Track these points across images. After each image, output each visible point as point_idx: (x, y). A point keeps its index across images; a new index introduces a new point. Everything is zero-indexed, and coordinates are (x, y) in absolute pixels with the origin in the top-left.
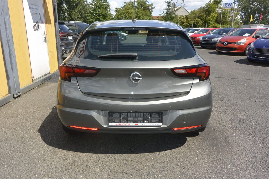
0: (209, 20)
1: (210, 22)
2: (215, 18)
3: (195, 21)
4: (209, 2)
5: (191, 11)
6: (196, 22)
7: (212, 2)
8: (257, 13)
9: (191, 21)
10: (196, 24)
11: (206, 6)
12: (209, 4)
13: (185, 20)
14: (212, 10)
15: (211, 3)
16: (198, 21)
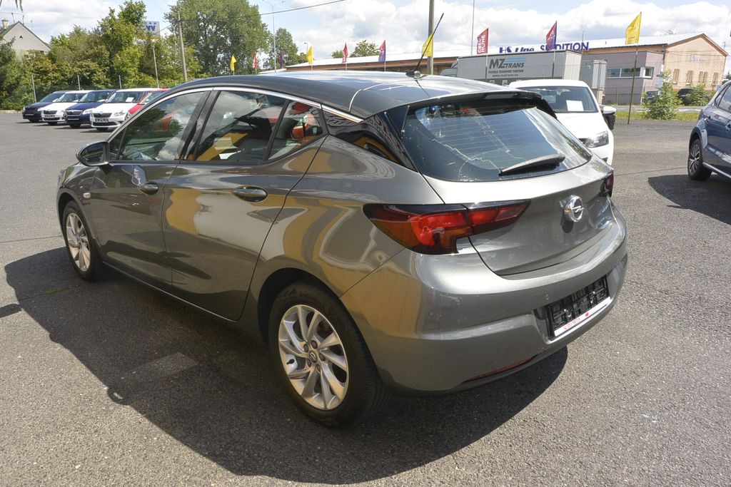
0: (124, 65)
1: (126, 72)
2: (136, 60)
3: (81, 67)
4: (108, 15)
5: (53, 40)
6: (86, 71)
7: (117, 18)
8: (220, 51)
9: (70, 69)
10: (89, 76)
11: (102, 26)
12: (110, 22)
13: (48, 65)
14: (124, 39)
15: (113, 18)
16: (92, 69)
